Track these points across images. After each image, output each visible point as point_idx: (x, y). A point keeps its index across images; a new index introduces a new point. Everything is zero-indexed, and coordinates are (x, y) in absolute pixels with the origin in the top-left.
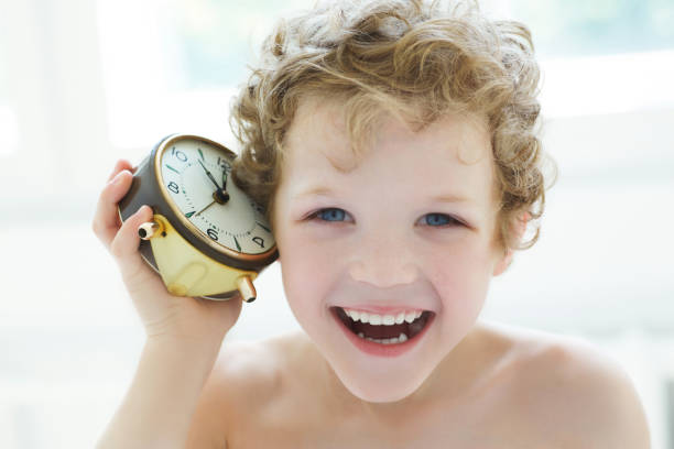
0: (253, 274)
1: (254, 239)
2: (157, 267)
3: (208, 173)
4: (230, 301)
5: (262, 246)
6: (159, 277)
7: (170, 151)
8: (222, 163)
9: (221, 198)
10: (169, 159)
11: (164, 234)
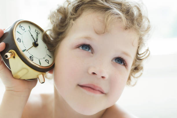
0: (44, 73)
1: (45, 61)
2: (10, 68)
3: (32, 35)
4: (34, 81)
5: (48, 63)
6: (11, 71)
7: (19, 26)
8: (36, 32)
9: (35, 45)
10: (18, 29)
11: (14, 57)
